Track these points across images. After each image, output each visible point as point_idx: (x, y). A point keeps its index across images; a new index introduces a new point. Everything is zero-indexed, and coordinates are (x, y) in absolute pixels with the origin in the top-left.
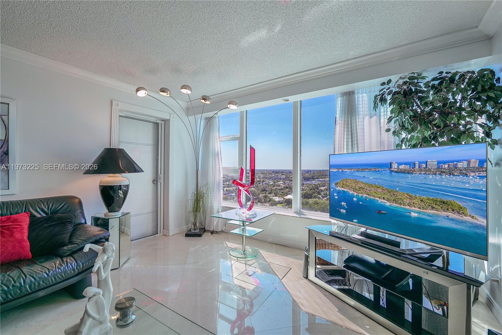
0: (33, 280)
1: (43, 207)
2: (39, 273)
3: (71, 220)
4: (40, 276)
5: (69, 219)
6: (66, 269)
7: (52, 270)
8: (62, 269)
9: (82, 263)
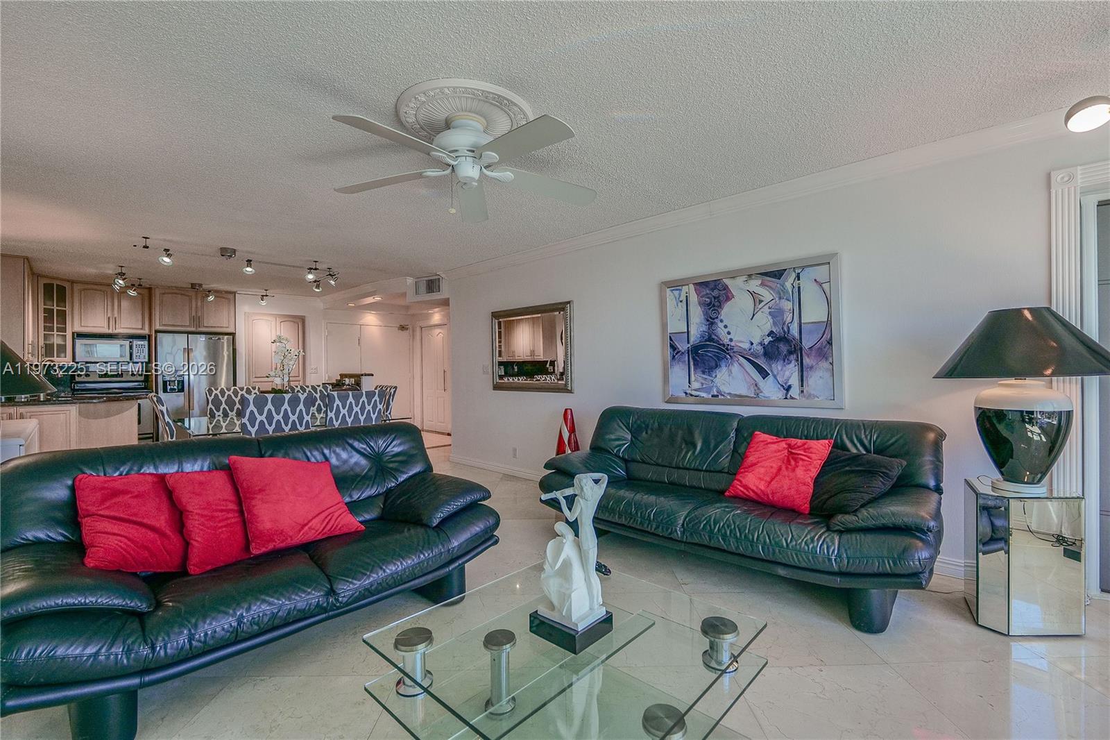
0: (768, 540)
1: (863, 436)
2: (778, 535)
3: (888, 472)
4: (777, 540)
5: (886, 468)
6: (816, 551)
7: (796, 541)
8: (811, 547)
9: (847, 554)
